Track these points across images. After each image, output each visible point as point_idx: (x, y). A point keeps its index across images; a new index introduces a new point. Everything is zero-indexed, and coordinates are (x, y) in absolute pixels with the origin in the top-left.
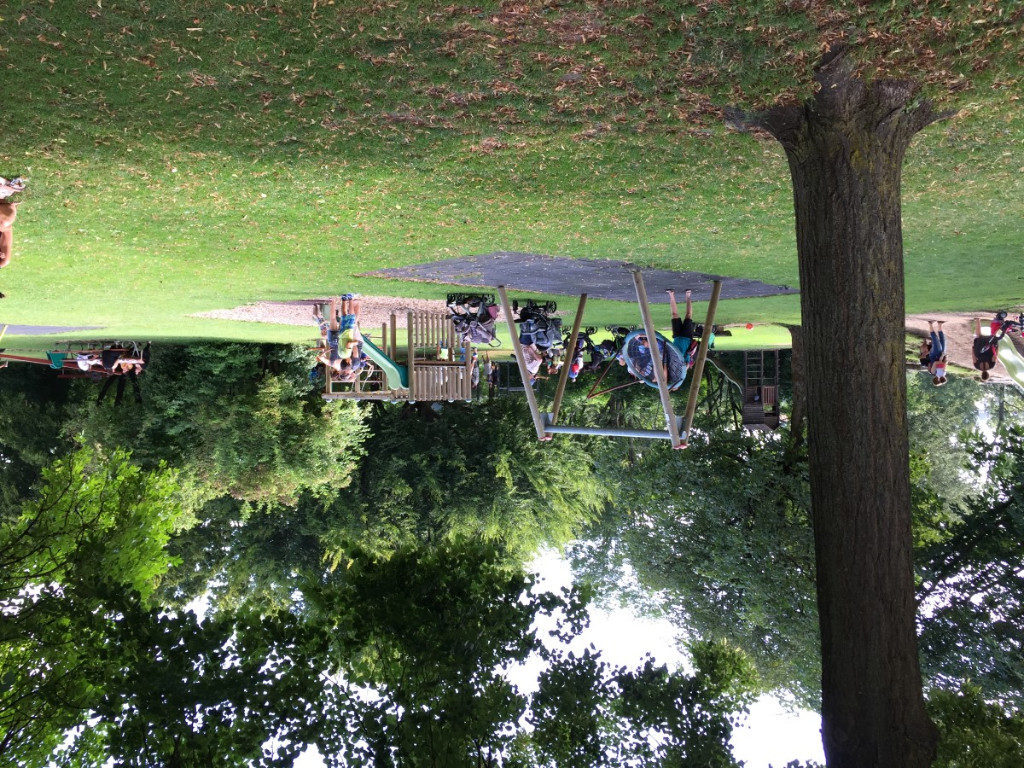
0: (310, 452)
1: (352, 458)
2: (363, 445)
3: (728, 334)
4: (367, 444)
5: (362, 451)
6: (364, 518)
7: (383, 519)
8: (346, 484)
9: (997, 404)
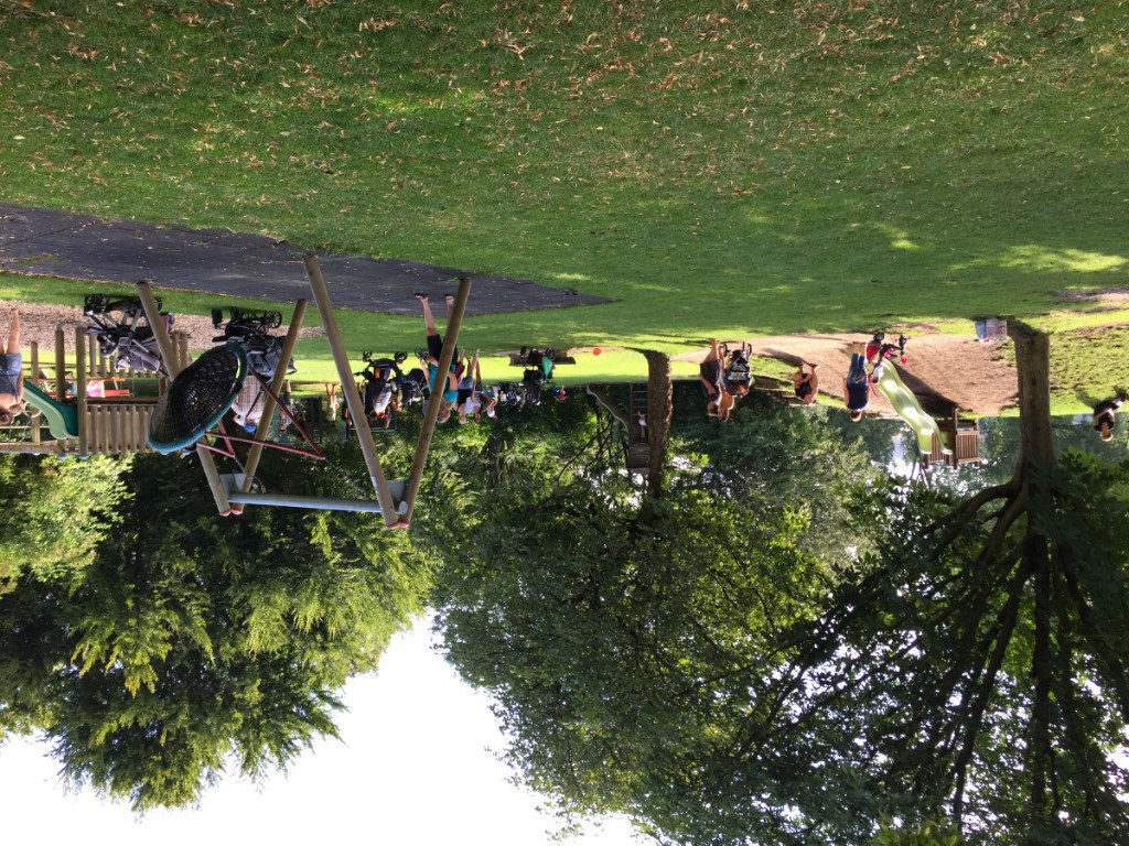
0: (28, 521)
1: (100, 526)
2: (115, 508)
3: (571, 361)
4: (122, 507)
5: (115, 516)
6: (130, 603)
7: (158, 603)
8: (90, 560)
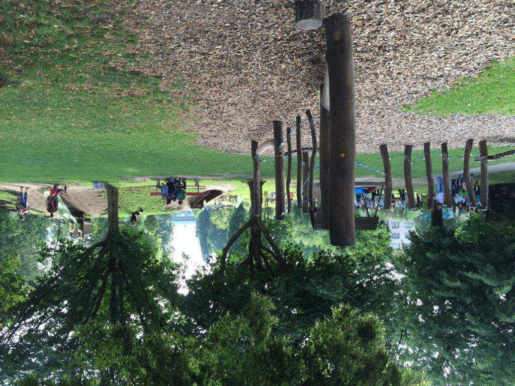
9: (57, 229)
